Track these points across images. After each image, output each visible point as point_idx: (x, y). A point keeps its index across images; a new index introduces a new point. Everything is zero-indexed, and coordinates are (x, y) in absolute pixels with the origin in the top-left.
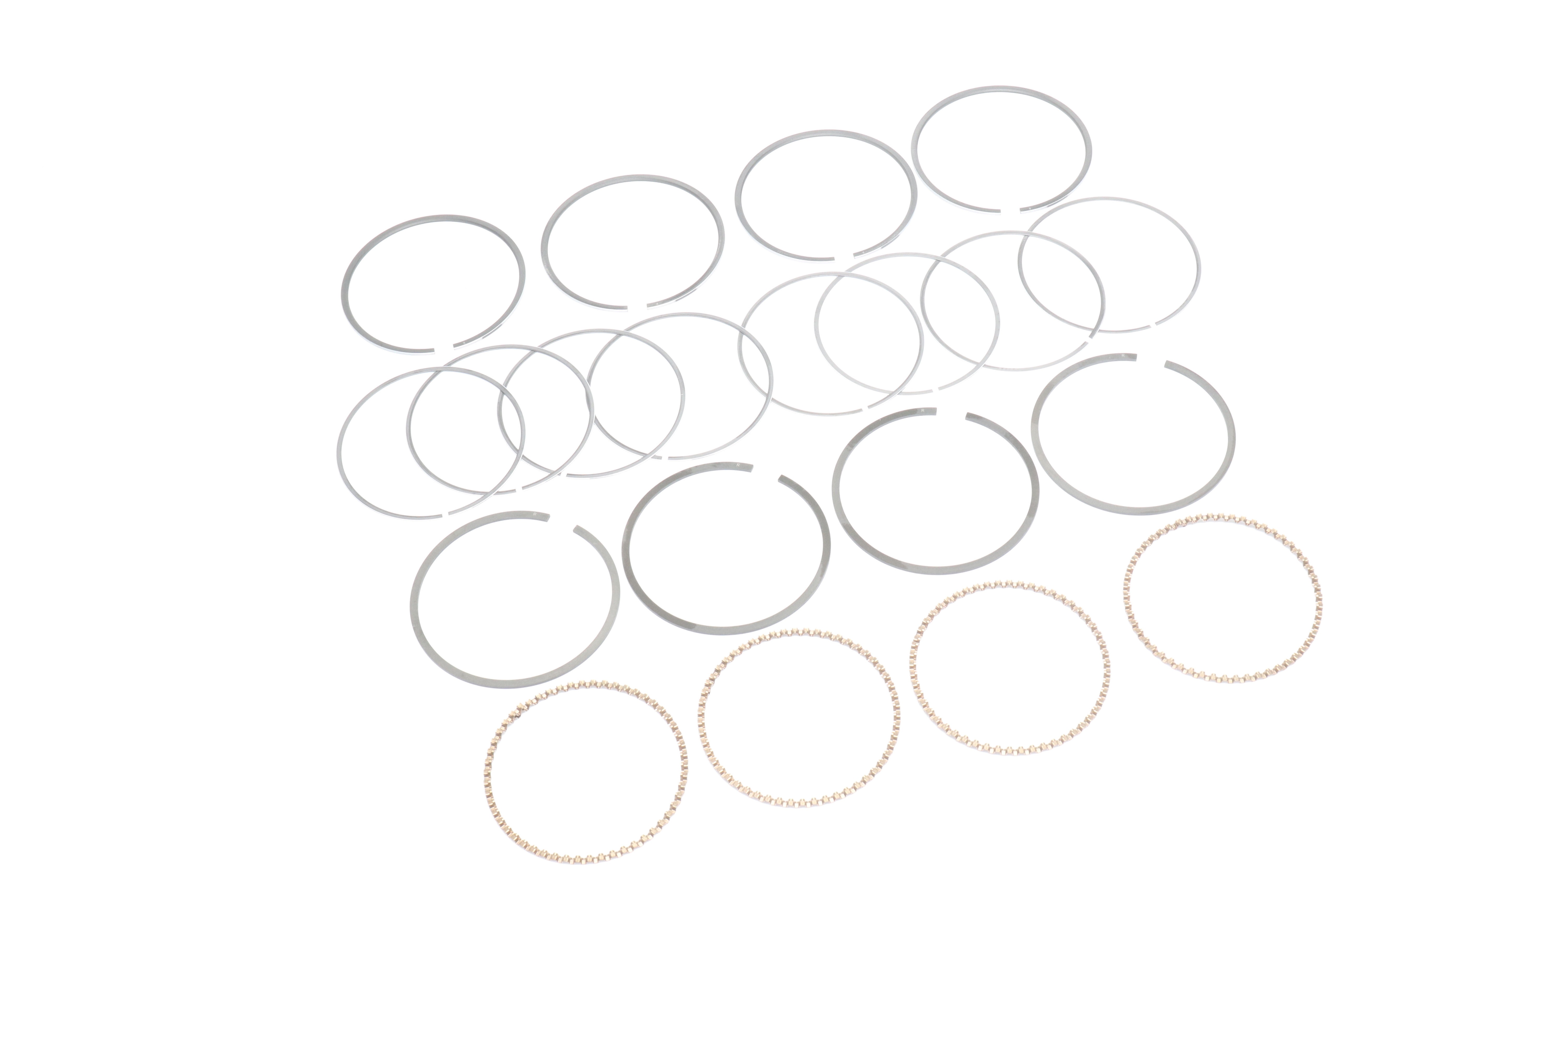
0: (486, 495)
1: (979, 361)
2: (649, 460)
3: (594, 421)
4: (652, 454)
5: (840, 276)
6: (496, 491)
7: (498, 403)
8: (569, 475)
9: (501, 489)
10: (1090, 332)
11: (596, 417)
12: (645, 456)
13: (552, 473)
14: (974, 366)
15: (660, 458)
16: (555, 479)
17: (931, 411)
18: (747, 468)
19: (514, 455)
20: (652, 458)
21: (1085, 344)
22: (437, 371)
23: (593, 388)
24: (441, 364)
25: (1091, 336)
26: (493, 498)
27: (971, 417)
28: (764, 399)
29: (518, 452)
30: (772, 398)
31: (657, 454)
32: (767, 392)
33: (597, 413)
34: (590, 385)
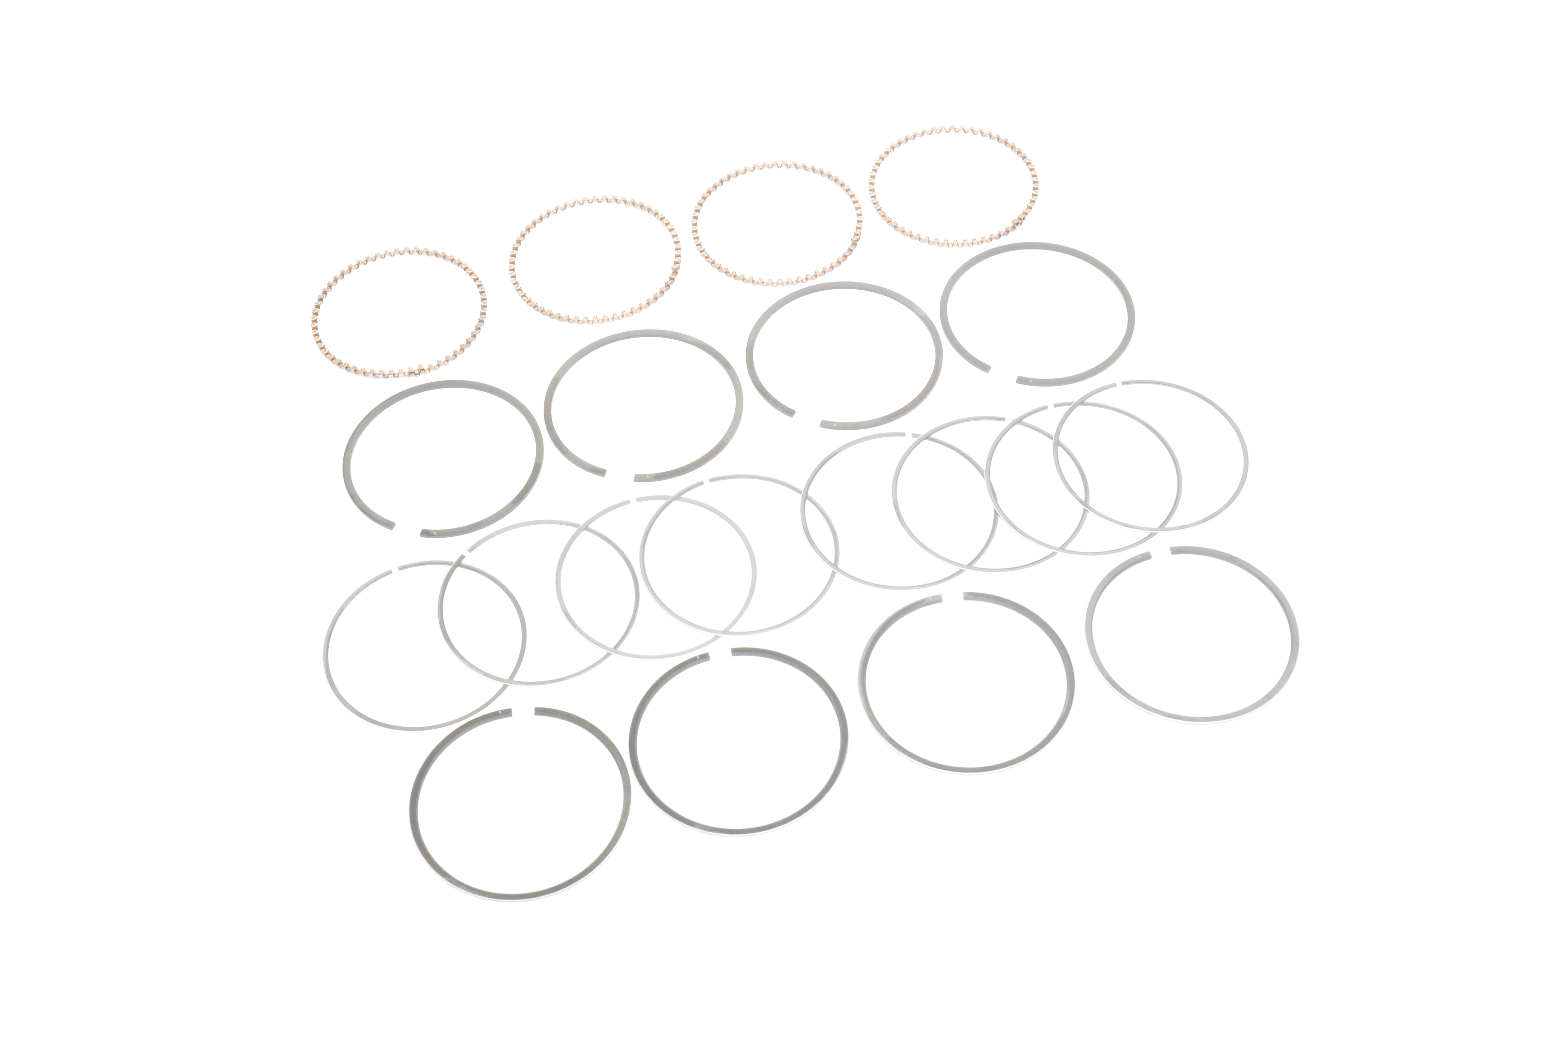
0: (1082, 402)
1: (584, 533)
2: (923, 432)
3: (985, 473)
4: (921, 439)
5: (726, 632)
6: (1073, 406)
7: (1089, 493)
8: (1003, 419)
9: (1068, 408)
10: (464, 562)
11: (984, 478)
12: (928, 437)
13: (1019, 421)
14: (591, 526)
15: (914, 435)
16: (1016, 416)
17: (640, 478)
18: (826, 424)
19: (1061, 439)
20: (920, 435)
21: (471, 550)
22: (1162, 527)
23: (991, 506)
24: (1161, 535)
25: (462, 557)
26: (1075, 399)
27: (601, 472)
28: (809, 493)
29: (1057, 444)
30: (801, 494)
31: (915, 439)
32: (807, 501)
33: (983, 482)
34: (995, 510)
